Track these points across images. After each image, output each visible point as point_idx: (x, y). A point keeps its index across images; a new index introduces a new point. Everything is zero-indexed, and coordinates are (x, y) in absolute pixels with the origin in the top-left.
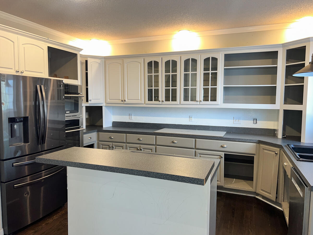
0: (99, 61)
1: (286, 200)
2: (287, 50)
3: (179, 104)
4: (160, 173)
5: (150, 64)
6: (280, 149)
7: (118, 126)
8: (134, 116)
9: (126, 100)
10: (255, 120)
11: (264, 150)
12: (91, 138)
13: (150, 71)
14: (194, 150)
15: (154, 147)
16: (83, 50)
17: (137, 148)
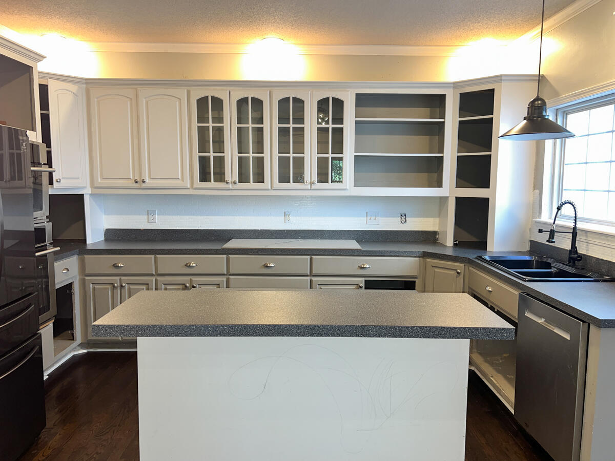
0: (74, 88)
1: (475, 350)
2: (461, 95)
3: (270, 188)
4: (426, 327)
5: (202, 103)
6: (466, 264)
7: (121, 240)
8: (160, 215)
9: (147, 181)
10: (403, 217)
11: (433, 268)
12: (68, 270)
13: (202, 118)
14: (309, 278)
15: (224, 279)
16: (45, 59)
17: (184, 284)
